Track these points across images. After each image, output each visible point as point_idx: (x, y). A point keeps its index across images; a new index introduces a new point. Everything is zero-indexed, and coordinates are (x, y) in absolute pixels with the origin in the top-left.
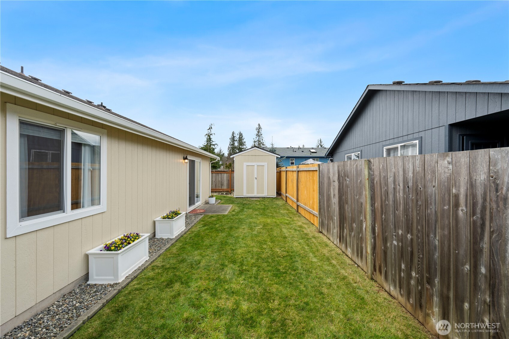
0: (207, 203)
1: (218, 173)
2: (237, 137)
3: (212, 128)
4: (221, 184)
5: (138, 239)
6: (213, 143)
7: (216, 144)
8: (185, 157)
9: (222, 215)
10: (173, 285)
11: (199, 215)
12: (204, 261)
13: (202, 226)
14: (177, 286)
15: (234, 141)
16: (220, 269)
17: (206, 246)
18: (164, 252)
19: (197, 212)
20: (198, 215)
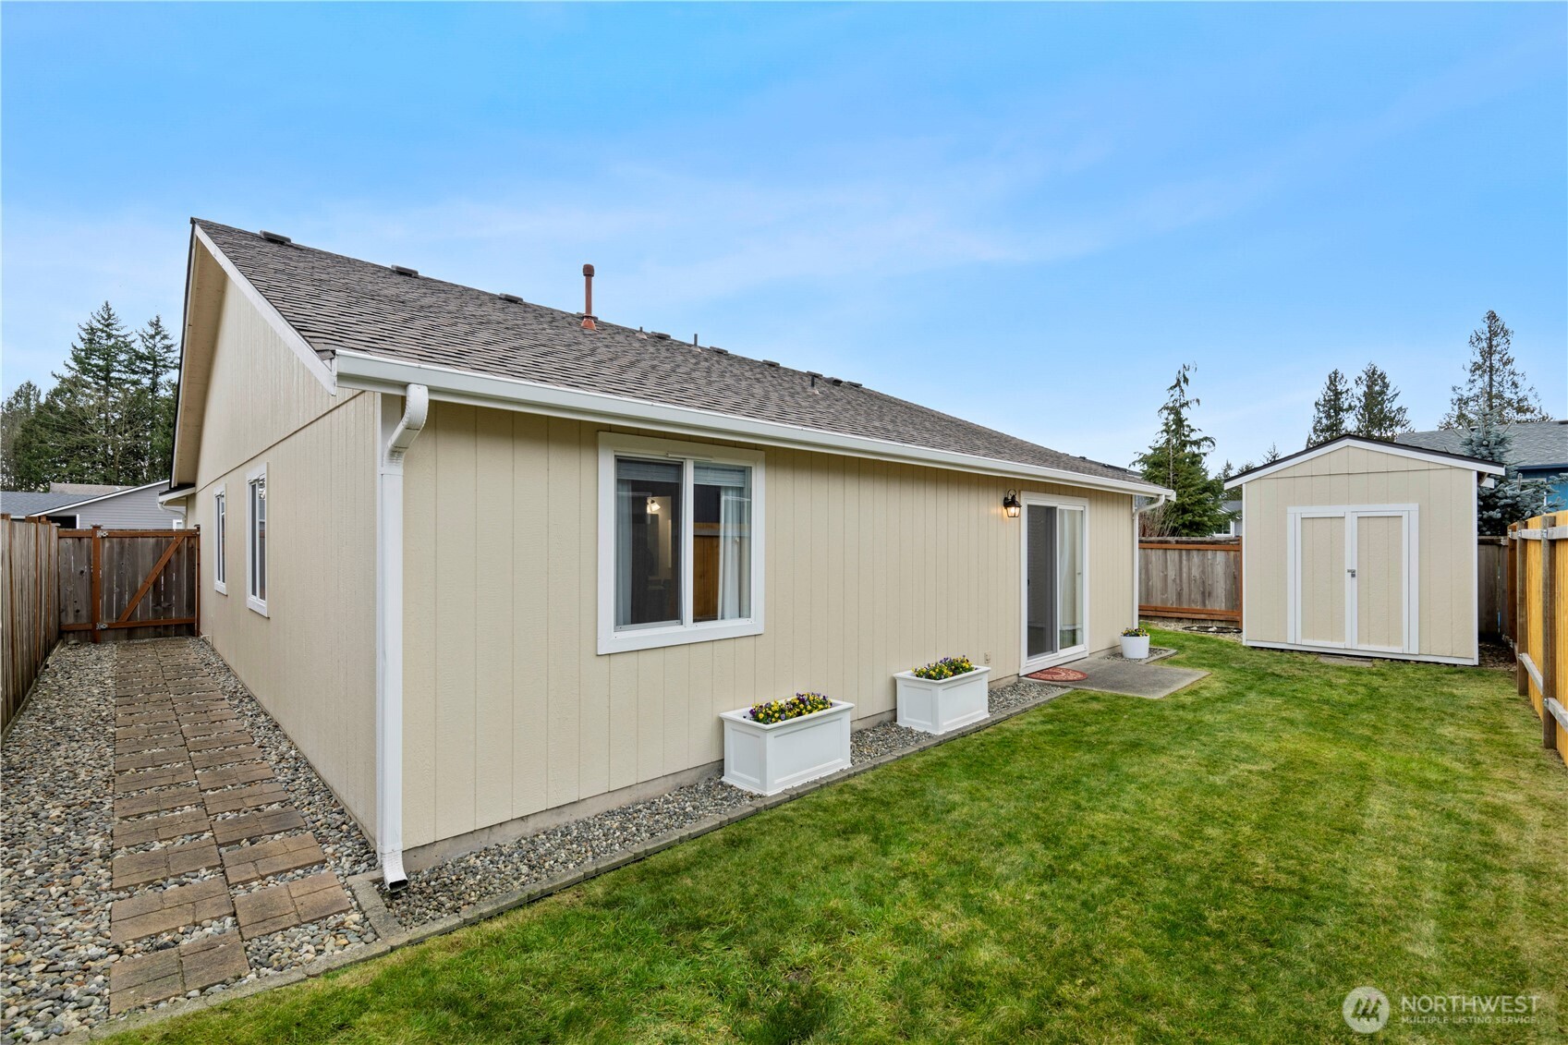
0: (1116, 653)
1: (1188, 550)
2: (1355, 392)
3: (1186, 380)
4: (1203, 593)
5: (822, 709)
6: (1194, 437)
7: (1206, 439)
8: (1010, 498)
9: (1132, 698)
10: (851, 836)
11: (1057, 686)
12: (965, 810)
13: (1041, 718)
14: (861, 841)
15: (1338, 410)
16: (992, 844)
17: (1008, 774)
18: (891, 761)
19: (1055, 677)
20: (1053, 686)
